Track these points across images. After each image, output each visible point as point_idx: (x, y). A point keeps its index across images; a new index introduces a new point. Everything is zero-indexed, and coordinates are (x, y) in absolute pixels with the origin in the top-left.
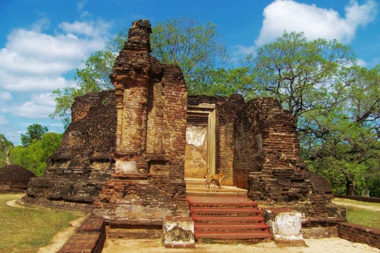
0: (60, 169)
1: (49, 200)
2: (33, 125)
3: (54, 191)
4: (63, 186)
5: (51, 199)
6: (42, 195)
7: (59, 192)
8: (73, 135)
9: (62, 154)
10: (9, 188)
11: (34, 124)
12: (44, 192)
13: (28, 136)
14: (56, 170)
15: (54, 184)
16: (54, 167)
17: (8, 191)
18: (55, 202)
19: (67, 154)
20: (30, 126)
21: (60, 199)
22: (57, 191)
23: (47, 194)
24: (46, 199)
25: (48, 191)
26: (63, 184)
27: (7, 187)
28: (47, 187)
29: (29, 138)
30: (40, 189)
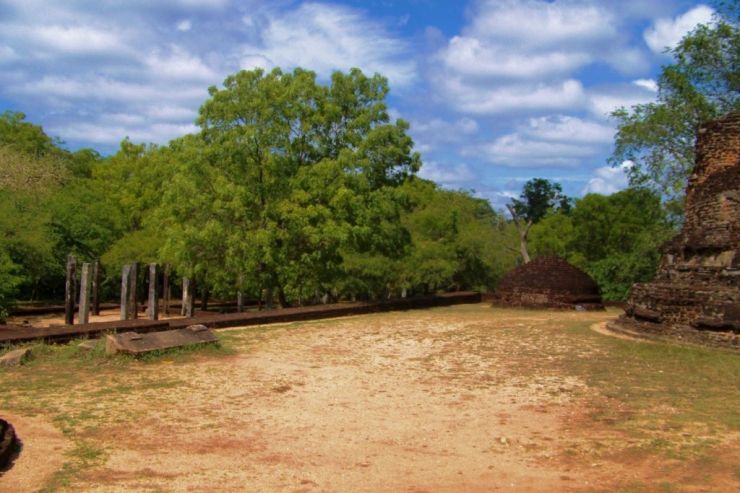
0: (705, 268)
1: (697, 328)
2: (533, 182)
3: (708, 312)
4: (730, 302)
5: (702, 326)
6: (677, 318)
7: (722, 314)
8: (730, 199)
9: (708, 237)
10: (546, 301)
11: (535, 180)
12: (683, 313)
13: (525, 201)
14: (696, 270)
15: (708, 299)
16: (692, 262)
17: (545, 307)
18: (712, 334)
19: (719, 237)
20: (529, 183)
21: (725, 328)
22: (717, 313)
23: (692, 316)
24: (688, 327)
25: (693, 312)
26: (731, 299)
27: (542, 298)
28: (691, 304)
29: (526, 205)
30: (673, 307)
